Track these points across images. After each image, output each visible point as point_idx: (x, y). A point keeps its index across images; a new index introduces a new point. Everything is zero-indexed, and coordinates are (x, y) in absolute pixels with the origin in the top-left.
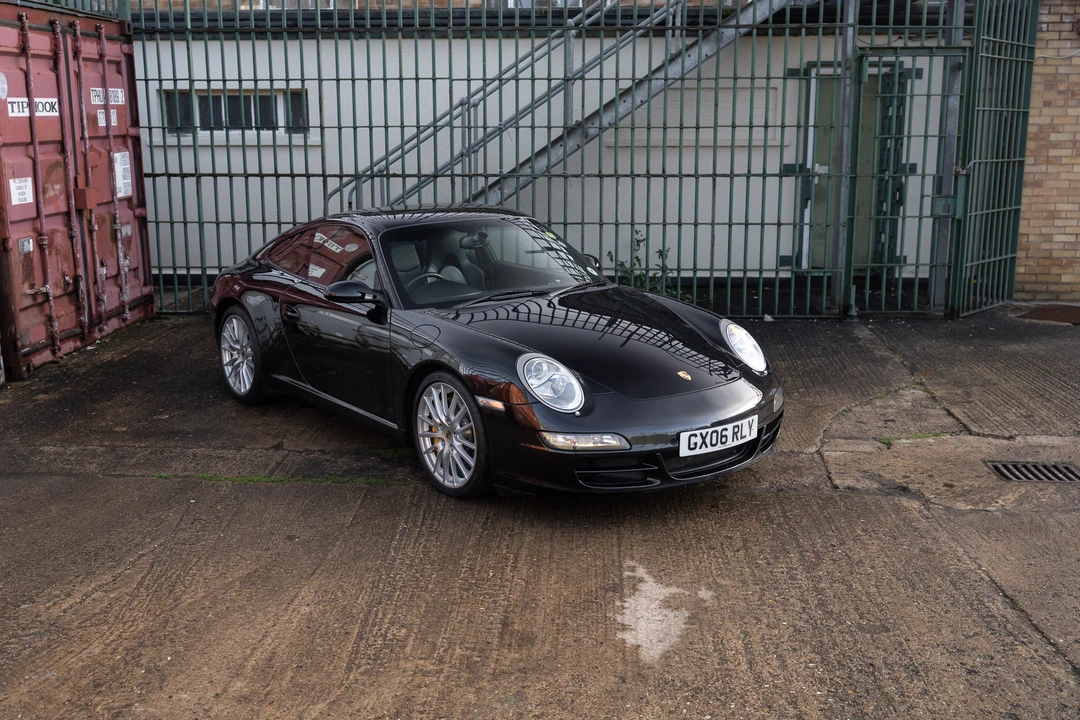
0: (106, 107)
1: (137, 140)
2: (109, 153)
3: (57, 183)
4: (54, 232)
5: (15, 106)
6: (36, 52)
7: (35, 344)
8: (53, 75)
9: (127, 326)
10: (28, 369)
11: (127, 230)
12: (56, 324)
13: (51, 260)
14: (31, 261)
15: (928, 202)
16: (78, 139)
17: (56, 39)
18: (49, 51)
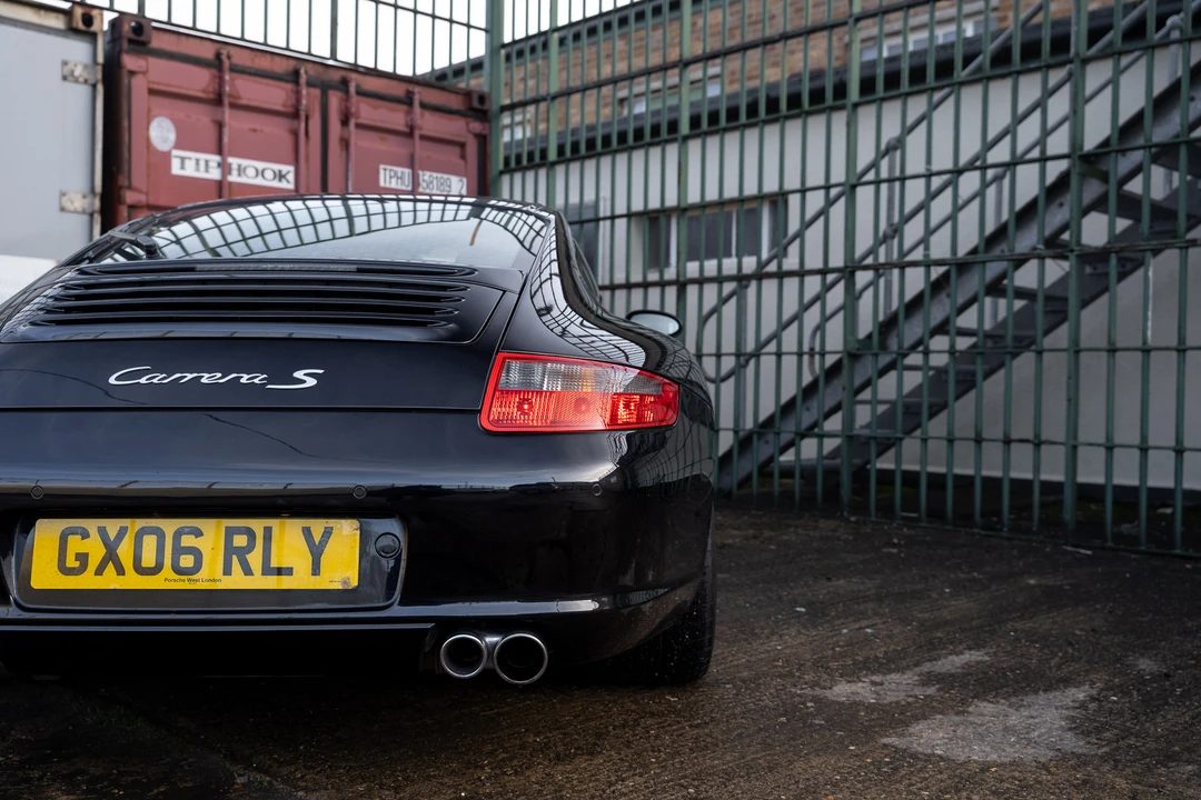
5: (190, 162)
6: (249, 103)
17: (298, 93)
18: (284, 105)
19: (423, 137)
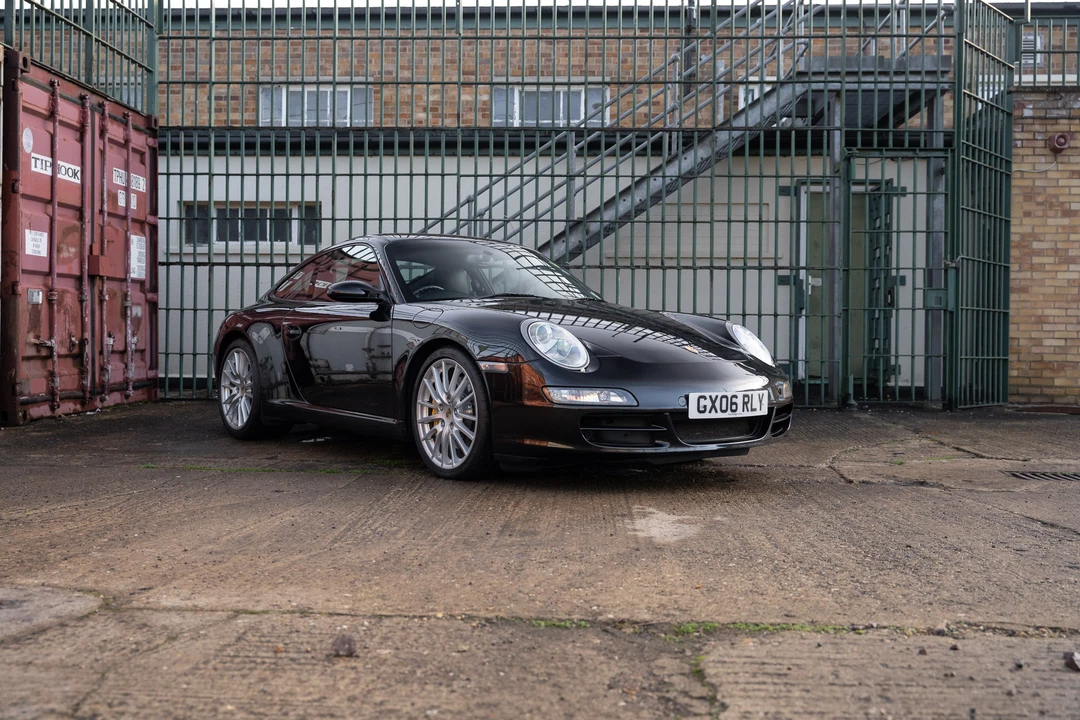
0: (127, 189)
1: (154, 228)
2: (126, 233)
3: (72, 246)
4: (64, 292)
5: (39, 162)
6: (64, 120)
7: (34, 395)
8: (79, 145)
9: (129, 404)
10: (25, 416)
11: (137, 311)
12: (57, 380)
13: (59, 318)
14: (39, 312)
15: (919, 294)
16: (97, 210)
17: (85, 113)
18: (76, 122)
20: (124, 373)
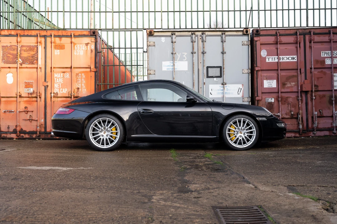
0: (332, 58)
2: (332, 72)
3: (293, 82)
4: (287, 97)
5: (270, 59)
6: (285, 42)
8: (295, 48)
9: (335, 135)
14: (272, 105)
16: (308, 68)
17: (297, 37)
18: (293, 41)
19: (333, 42)
20: (332, 124)
